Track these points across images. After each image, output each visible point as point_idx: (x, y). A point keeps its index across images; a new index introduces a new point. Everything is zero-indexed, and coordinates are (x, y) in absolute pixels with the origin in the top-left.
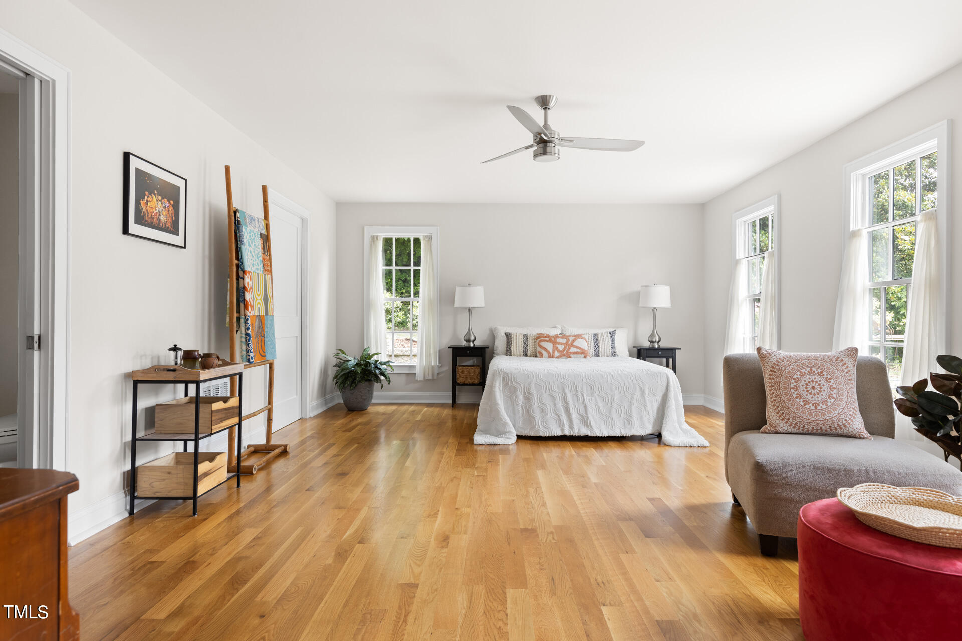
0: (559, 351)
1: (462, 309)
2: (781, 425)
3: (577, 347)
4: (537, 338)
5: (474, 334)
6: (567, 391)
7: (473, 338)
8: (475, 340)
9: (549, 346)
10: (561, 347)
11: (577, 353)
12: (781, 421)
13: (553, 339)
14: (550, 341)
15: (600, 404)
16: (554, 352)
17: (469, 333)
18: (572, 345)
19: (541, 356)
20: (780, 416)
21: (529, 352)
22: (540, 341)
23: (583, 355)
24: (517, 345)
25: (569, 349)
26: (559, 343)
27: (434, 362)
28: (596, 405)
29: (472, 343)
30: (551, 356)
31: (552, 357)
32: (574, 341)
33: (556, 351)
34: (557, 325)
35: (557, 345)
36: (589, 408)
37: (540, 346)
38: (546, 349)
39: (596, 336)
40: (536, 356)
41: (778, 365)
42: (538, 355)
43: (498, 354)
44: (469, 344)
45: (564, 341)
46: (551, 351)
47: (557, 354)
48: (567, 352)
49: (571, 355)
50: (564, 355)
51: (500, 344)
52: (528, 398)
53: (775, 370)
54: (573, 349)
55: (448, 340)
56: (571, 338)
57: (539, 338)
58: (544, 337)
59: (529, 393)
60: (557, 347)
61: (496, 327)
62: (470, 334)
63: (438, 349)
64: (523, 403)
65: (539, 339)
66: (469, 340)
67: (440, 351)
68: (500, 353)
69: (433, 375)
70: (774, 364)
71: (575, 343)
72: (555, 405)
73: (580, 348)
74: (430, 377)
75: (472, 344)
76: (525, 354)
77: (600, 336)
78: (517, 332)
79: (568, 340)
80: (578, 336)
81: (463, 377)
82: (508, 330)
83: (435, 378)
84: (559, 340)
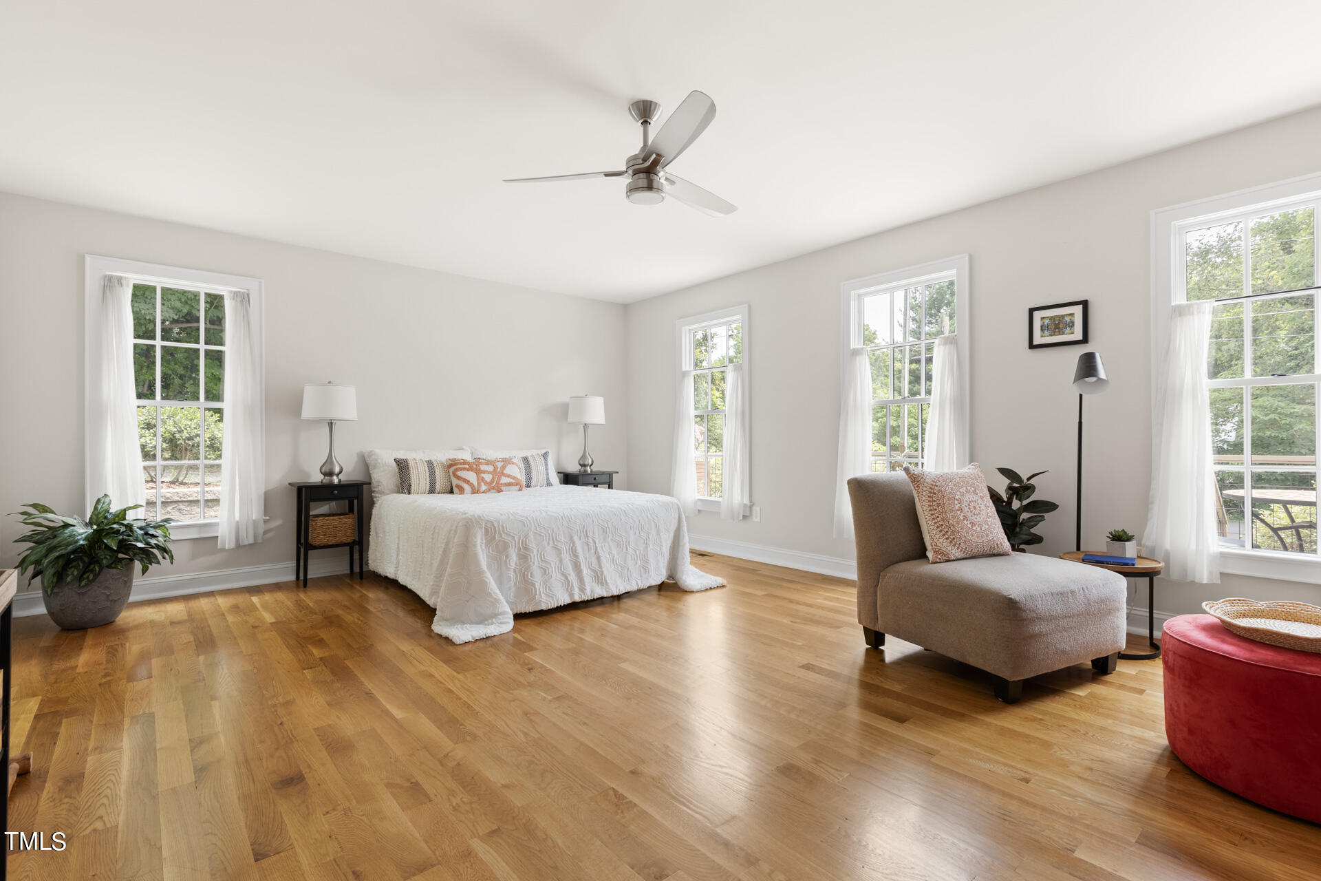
0: (486, 483)
1: (316, 422)
2: (953, 552)
3: (509, 476)
4: (450, 466)
5: (337, 462)
6: (576, 539)
7: (337, 470)
8: (340, 473)
9: (471, 476)
10: (488, 478)
11: (510, 484)
12: (953, 548)
13: (475, 466)
14: (470, 469)
15: (614, 552)
16: (479, 484)
17: (330, 460)
18: (502, 474)
19: (462, 491)
20: (951, 542)
21: (438, 487)
22: (457, 470)
23: (518, 487)
24: (419, 478)
25: (499, 479)
26: (484, 472)
27: (256, 513)
28: (610, 553)
29: (335, 477)
30: (475, 491)
31: (477, 493)
32: (503, 468)
33: (482, 484)
34: (464, 447)
35: (483, 475)
36: (604, 560)
37: (459, 478)
38: (469, 481)
39: (526, 460)
40: (451, 492)
41: (937, 486)
42: (455, 490)
43: (383, 493)
44: (332, 480)
45: (490, 468)
46: (475, 484)
47: (484, 487)
48: (497, 483)
49: (503, 488)
50: (494, 488)
51: (384, 477)
52: (524, 557)
53: (935, 491)
54: (504, 480)
55: (281, 475)
56: (499, 465)
57: (453, 466)
58: (461, 464)
59: (526, 549)
60: (483, 478)
61: (371, 451)
62: (332, 463)
63: (263, 491)
64: (516, 564)
65: (455, 467)
66: (330, 474)
67: (266, 493)
68: (387, 491)
69: (255, 537)
70: (932, 485)
71: (507, 471)
72: (561, 561)
73: (514, 478)
74: (251, 541)
75: (336, 480)
76: (432, 491)
77: (531, 460)
78: (416, 458)
79: (495, 468)
80: (507, 461)
81: (324, 535)
82: (401, 456)
83: (260, 541)
84: (483, 467)
